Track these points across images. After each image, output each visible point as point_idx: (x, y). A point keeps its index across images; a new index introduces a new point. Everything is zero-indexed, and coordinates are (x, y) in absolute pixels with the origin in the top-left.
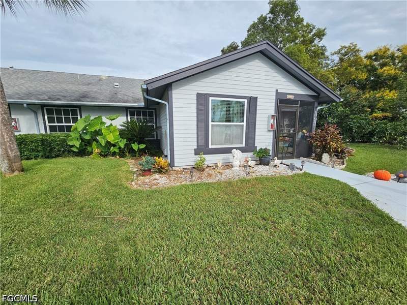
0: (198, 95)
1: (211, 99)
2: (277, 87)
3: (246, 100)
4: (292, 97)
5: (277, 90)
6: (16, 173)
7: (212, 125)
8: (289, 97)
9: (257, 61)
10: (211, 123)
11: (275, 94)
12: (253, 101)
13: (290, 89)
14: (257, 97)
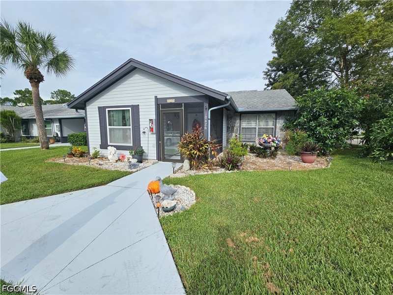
0: (99, 108)
1: (107, 110)
2: (156, 94)
3: (130, 108)
4: (173, 101)
5: (156, 97)
6: (44, 149)
7: (110, 129)
8: (169, 101)
9: (137, 75)
10: (108, 127)
11: (154, 100)
12: (136, 108)
13: (170, 93)
14: (138, 105)
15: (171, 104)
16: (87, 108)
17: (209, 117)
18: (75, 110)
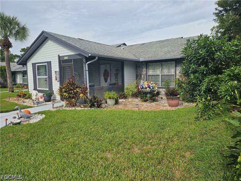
0: (32, 64)
1: (36, 65)
2: (58, 53)
3: (46, 64)
4: (67, 58)
5: (59, 56)
8: (65, 58)
9: (49, 41)
10: (37, 77)
11: (57, 58)
12: (49, 63)
13: (66, 52)
14: (51, 61)
15: (66, 60)
16: (27, 64)
17: (87, 69)
18: (22, 66)
